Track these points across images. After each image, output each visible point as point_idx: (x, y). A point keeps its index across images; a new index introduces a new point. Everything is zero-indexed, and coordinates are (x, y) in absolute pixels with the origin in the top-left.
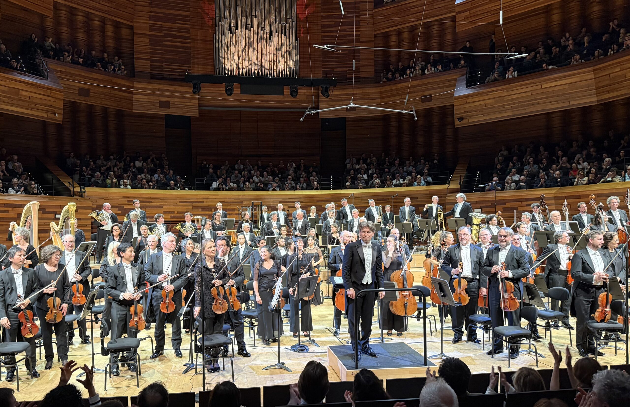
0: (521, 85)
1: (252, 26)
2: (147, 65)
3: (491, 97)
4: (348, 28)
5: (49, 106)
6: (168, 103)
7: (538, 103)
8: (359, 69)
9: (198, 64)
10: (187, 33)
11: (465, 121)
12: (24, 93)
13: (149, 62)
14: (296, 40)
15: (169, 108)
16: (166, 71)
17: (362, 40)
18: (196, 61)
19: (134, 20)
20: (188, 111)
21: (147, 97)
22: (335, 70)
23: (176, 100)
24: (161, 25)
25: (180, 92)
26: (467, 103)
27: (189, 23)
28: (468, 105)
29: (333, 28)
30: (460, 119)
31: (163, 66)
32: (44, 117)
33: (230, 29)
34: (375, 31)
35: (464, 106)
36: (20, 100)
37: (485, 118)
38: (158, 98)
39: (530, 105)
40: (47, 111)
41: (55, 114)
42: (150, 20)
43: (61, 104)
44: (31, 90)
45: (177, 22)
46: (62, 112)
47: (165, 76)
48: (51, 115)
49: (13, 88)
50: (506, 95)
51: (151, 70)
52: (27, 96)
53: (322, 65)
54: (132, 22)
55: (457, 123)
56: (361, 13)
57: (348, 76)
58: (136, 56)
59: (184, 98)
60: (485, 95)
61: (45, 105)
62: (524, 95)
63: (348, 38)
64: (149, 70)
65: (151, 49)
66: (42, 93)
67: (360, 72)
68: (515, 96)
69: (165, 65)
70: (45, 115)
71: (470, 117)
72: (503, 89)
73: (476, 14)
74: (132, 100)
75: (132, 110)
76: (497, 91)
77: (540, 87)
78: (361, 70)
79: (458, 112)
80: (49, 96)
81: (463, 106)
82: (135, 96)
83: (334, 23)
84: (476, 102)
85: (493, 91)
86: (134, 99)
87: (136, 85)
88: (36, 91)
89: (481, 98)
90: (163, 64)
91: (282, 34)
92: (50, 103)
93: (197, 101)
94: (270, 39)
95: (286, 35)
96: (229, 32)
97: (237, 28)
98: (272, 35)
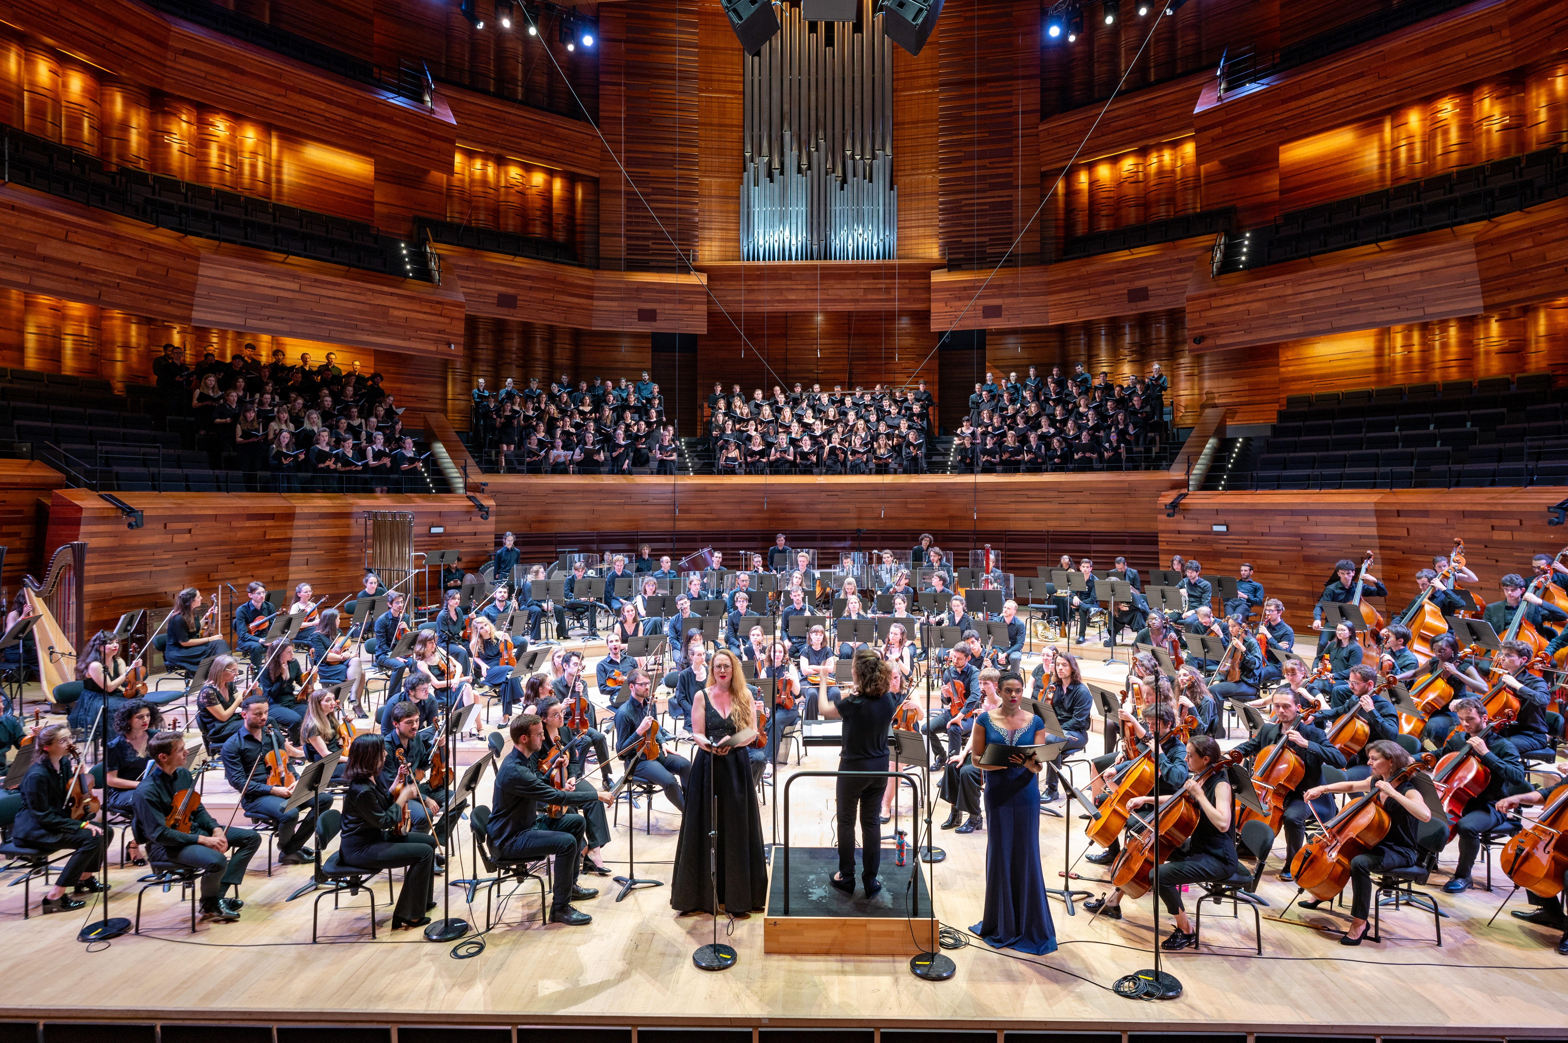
0: (1321, 275)
2: (620, 244)
3: (1261, 296)
4: (990, 163)
5: (439, 332)
7: (1357, 311)
8: (1011, 239)
9: (710, 239)
10: (692, 185)
11: (1207, 343)
12: (397, 313)
13: (624, 239)
14: (891, 188)
15: (656, 320)
16: (653, 254)
18: (707, 234)
19: (601, 168)
20: (688, 326)
21: (615, 304)
22: (962, 240)
23: (667, 306)
24: (648, 173)
25: (674, 292)
26: (1212, 308)
27: (695, 167)
30: (1197, 339)
32: (430, 352)
33: (770, 175)
34: (1039, 166)
35: (1207, 313)
36: (390, 325)
37: (1247, 338)
38: (635, 304)
39: (1341, 313)
40: (436, 341)
41: (449, 345)
43: (460, 327)
44: (409, 306)
45: (675, 166)
46: (461, 340)
47: (652, 264)
48: (442, 348)
49: (377, 305)
50: (1290, 292)
51: (628, 254)
52: (402, 317)
53: (937, 233)
54: (597, 172)
55: (1191, 346)
56: (1015, 132)
57: (988, 251)
58: (602, 230)
59: (681, 302)
60: (1248, 293)
61: (432, 331)
62: (1328, 293)
63: (989, 181)
64: (624, 253)
65: (628, 217)
66: (427, 310)
68: (1310, 296)
70: (433, 348)
71: (1218, 335)
72: (1284, 283)
73: (1237, 131)
74: (591, 310)
75: (590, 326)
76: (1272, 285)
77: (1360, 278)
79: (1193, 325)
80: (441, 315)
82: (596, 303)
83: (962, 154)
84: (1229, 306)
85: (1265, 286)
86: (594, 308)
87: (598, 283)
89: (1240, 299)
90: (650, 243)
91: (865, 178)
92: (441, 327)
93: (705, 307)
94: (842, 188)
95: (871, 181)
96: (768, 180)
97: (782, 173)
98: (845, 181)
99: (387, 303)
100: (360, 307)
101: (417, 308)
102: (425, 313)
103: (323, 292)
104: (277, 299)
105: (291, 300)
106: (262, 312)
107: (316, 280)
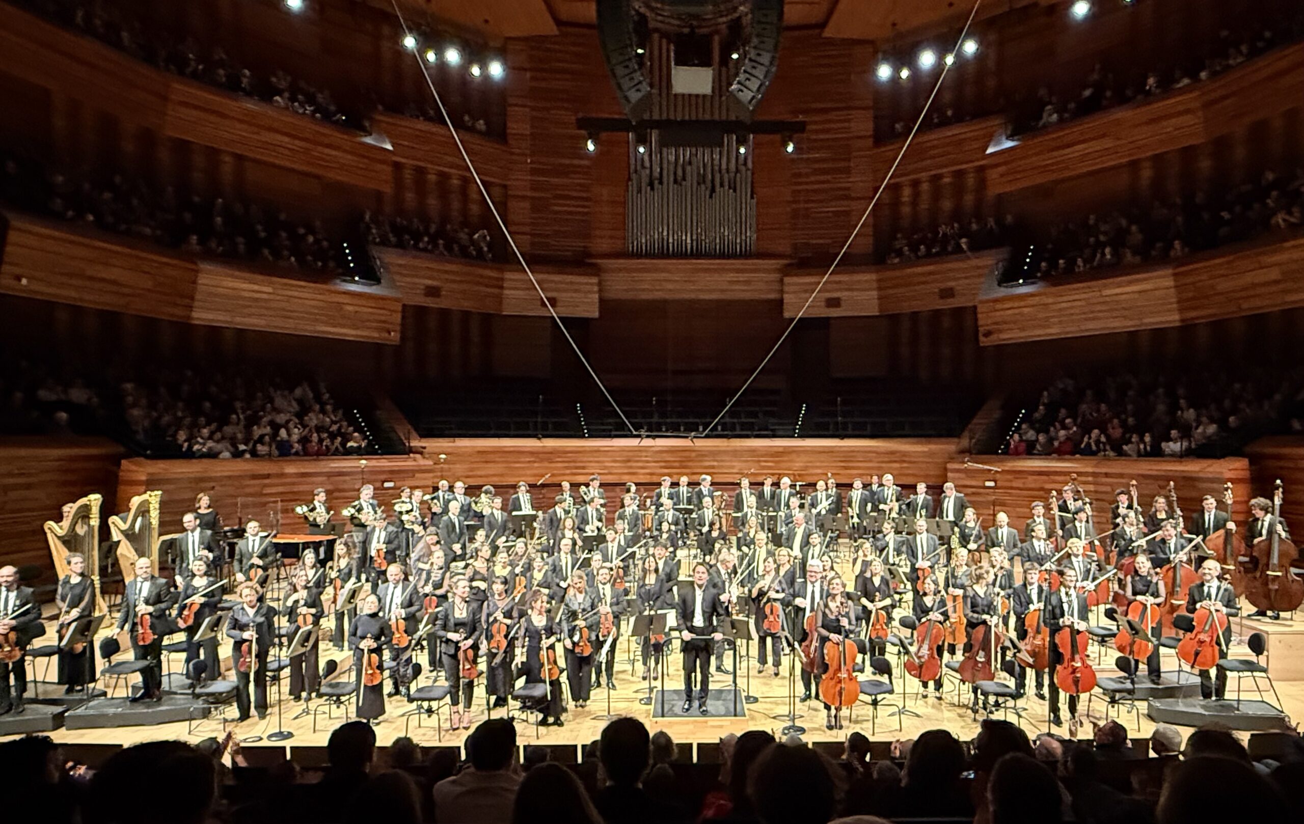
1: (684, 179)
4: (833, 179)
5: (382, 322)
6: (555, 299)
9: (602, 239)
10: (586, 191)
11: (994, 337)
12: (350, 308)
13: (529, 237)
14: (752, 197)
17: (854, 195)
18: (600, 234)
19: (509, 177)
20: (583, 311)
21: (522, 293)
22: (812, 240)
23: (564, 295)
24: (548, 181)
25: (571, 283)
26: (996, 310)
28: (998, 314)
30: (988, 334)
31: (550, 243)
32: (374, 338)
33: (651, 185)
35: (993, 314)
36: (343, 317)
37: (1022, 334)
40: (380, 330)
41: (389, 333)
42: (531, 176)
43: (398, 318)
44: (359, 303)
46: (398, 328)
48: (384, 334)
50: (1051, 302)
52: (352, 311)
53: (791, 235)
54: (506, 180)
55: (982, 339)
59: (576, 291)
60: (1022, 301)
61: (376, 321)
63: (832, 193)
64: (529, 249)
65: (532, 218)
66: (373, 305)
68: (1065, 305)
69: (555, 242)
70: (376, 335)
71: (1002, 331)
74: (502, 298)
75: (501, 311)
79: (984, 321)
80: (384, 309)
81: (990, 314)
82: (506, 292)
84: (1010, 309)
86: (504, 296)
87: (508, 275)
89: (1016, 304)
90: (552, 240)
91: (730, 188)
92: (383, 318)
93: (597, 296)
94: (711, 197)
95: (735, 191)
96: (649, 188)
97: (661, 183)
98: (713, 190)
99: (341, 300)
100: (321, 304)
101: (364, 303)
102: (372, 307)
103: (290, 293)
104: (257, 300)
105: (266, 300)
107: (286, 284)
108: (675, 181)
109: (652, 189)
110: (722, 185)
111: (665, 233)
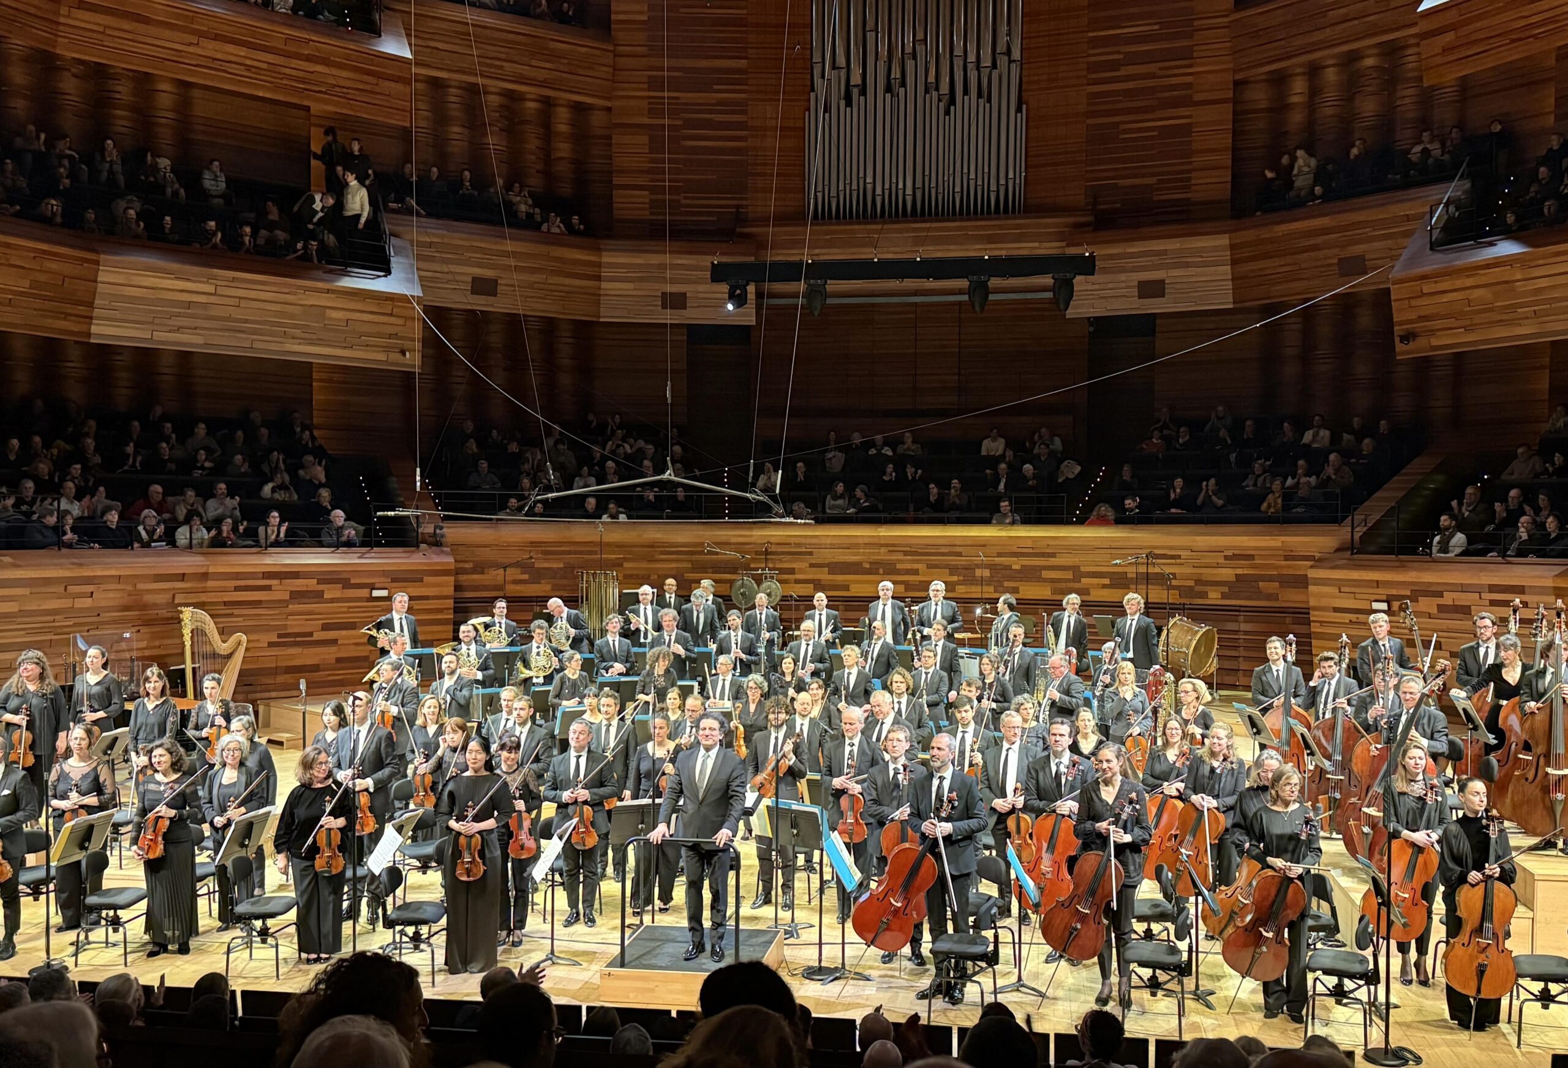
1: (903, 83)
2: (641, 200)
3: (1482, 280)
4: (1160, 69)
5: (390, 336)
6: (684, 295)
8: (1189, 179)
10: (741, 112)
11: (1421, 342)
12: (335, 314)
13: (647, 193)
14: (1019, 110)
15: (685, 308)
17: (1198, 97)
18: (760, 181)
19: (614, 93)
21: (630, 286)
22: (1122, 182)
23: (700, 286)
24: (677, 98)
26: (1423, 295)
27: (745, 87)
28: (1426, 301)
29: (1118, 70)
30: (1407, 338)
31: (678, 201)
32: (375, 361)
33: (847, 97)
34: (1235, 71)
35: (1418, 302)
36: (328, 330)
37: (1470, 337)
38: (657, 286)
40: (387, 349)
41: (403, 353)
42: (649, 90)
43: (417, 328)
44: (352, 305)
45: (716, 87)
46: (418, 346)
48: (396, 357)
49: (311, 306)
50: (1519, 277)
51: (651, 214)
52: (340, 320)
53: (1087, 172)
54: (609, 99)
55: (1399, 347)
56: (1196, 23)
57: (1155, 198)
58: (616, 181)
60: (1468, 276)
61: (379, 335)
63: (1160, 95)
64: (647, 213)
65: (652, 161)
66: (376, 309)
67: (1189, 187)
68: (1543, 283)
69: (685, 198)
70: (382, 357)
71: (1432, 332)
72: (1511, 262)
73: (1473, 37)
74: (600, 295)
75: (599, 317)
76: (1496, 265)
78: (1193, 182)
79: (1402, 315)
80: (391, 315)
81: (1414, 303)
82: (604, 285)
83: (1121, 56)
84: (1443, 293)
85: (1488, 266)
86: (602, 292)
87: (607, 258)
88: (360, 306)
89: (1458, 283)
91: (980, 96)
92: (391, 330)
94: (947, 113)
95: (989, 101)
96: (843, 103)
97: (863, 92)
98: (952, 101)
100: (289, 309)
103: (245, 293)
104: (187, 304)
105: (205, 305)
106: (170, 322)
107: (234, 279)
108: (888, 89)
109: (849, 104)
110: (966, 92)
111: (869, 180)
